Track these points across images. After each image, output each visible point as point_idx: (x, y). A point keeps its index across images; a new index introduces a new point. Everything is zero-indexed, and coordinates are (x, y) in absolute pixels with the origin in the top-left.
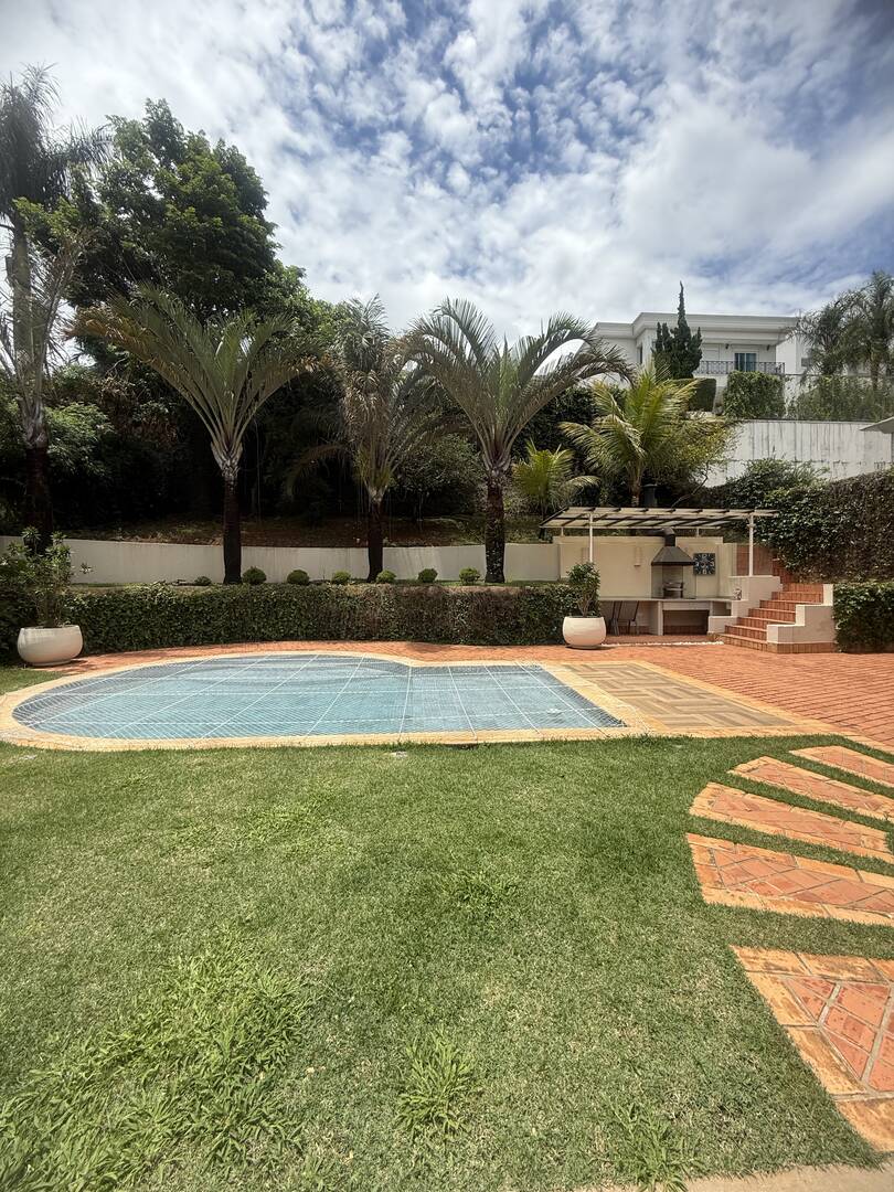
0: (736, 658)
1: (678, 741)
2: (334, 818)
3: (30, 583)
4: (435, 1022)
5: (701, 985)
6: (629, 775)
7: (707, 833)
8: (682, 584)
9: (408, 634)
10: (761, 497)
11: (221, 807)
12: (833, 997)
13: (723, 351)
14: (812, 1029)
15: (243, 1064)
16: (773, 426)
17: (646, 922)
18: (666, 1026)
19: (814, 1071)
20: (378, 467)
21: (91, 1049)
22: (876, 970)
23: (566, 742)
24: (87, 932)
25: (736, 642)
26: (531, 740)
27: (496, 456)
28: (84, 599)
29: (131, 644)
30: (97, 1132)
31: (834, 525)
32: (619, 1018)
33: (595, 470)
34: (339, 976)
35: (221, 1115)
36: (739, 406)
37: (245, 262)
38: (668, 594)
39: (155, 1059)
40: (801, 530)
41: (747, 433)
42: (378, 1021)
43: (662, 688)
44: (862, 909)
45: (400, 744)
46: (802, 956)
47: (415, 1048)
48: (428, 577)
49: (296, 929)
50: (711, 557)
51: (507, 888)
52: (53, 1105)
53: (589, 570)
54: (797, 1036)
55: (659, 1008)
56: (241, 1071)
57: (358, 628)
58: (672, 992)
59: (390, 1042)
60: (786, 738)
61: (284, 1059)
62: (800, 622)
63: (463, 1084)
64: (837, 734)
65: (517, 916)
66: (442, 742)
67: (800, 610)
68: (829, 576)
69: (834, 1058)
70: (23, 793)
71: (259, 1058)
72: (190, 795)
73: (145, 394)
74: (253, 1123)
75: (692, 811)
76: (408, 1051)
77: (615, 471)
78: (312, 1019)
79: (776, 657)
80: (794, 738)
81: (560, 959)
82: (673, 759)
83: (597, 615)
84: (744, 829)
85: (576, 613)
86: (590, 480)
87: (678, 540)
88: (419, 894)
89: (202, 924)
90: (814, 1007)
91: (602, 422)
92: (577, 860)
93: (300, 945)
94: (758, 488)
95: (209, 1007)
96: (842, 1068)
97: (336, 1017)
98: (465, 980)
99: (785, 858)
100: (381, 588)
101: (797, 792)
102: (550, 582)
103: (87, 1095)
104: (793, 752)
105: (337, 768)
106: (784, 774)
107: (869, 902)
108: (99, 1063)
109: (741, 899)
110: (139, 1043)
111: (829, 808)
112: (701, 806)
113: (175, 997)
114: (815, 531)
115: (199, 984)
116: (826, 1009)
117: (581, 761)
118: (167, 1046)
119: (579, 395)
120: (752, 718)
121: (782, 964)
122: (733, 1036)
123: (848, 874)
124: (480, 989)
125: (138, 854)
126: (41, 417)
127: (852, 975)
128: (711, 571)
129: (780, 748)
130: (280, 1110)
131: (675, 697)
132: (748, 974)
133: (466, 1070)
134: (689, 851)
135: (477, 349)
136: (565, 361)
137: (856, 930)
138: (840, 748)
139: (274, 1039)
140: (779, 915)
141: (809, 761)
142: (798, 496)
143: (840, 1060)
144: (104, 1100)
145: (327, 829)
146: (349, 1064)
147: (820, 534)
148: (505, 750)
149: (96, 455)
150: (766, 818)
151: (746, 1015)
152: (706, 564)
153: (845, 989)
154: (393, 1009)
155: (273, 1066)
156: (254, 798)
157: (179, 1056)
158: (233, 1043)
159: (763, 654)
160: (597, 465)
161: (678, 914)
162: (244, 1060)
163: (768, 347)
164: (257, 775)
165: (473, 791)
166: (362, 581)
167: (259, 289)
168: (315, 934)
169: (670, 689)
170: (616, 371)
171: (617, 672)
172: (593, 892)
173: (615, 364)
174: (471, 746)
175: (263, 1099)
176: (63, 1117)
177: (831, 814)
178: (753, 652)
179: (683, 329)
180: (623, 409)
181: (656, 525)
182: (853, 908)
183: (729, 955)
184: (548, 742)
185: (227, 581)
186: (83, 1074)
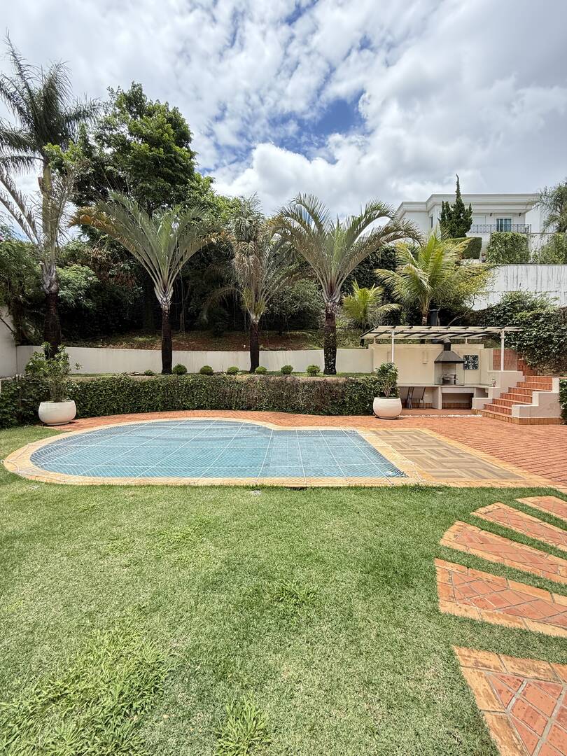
0: (490, 428)
1: (439, 489)
2: (207, 537)
3: (46, 375)
4: (248, 688)
5: (428, 674)
6: (403, 513)
7: (449, 559)
8: (455, 375)
9: (274, 407)
10: (511, 317)
11: (140, 526)
12: (520, 691)
13: (488, 217)
14: (501, 714)
15: (124, 709)
16: (522, 268)
17: (397, 625)
18: (399, 703)
19: (498, 747)
20: (256, 301)
21: (38, 690)
22: (555, 673)
23: (364, 488)
24: (48, 609)
25: (491, 415)
26: (341, 485)
27: (331, 292)
28: (78, 384)
29: (105, 411)
30: (32, 748)
31: (562, 337)
32: (368, 696)
33: (398, 300)
34: (192, 651)
35: (106, 744)
36: (498, 255)
37: (176, 175)
38: (445, 382)
39: (73, 701)
40: (539, 339)
41: (502, 274)
42: (212, 685)
43: (435, 448)
44: (551, 623)
45: (256, 486)
46: (503, 658)
47: (232, 707)
48: (287, 371)
49: (172, 616)
50: (475, 358)
51: (308, 594)
52: (9, 727)
53: (391, 367)
54: (489, 719)
55: (397, 690)
56: (123, 714)
57: (243, 402)
58: (408, 678)
59: (217, 701)
60: (515, 490)
61: (150, 707)
62: (535, 403)
63: (258, 736)
64: (552, 487)
65: (312, 615)
66: (284, 485)
67: (535, 395)
68: (558, 371)
69: (514, 738)
70: (27, 512)
71: (135, 706)
72: (122, 518)
73: (116, 258)
74: (124, 751)
75: (442, 542)
76: (228, 709)
77: (411, 300)
78: (172, 679)
79: (518, 427)
80: (521, 489)
81: (336, 648)
82: (435, 502)
83: (396, 396)
84: (475, 558)
85: (382, 395)
86: (395, 306)
87: (453, 346)
88: (252, 596)
89: (116, 608)
90: (506, 697)
91: (402, 269)
92: (359, 575)
93: (173, 627)
94: (509, 311)
95: (111, 667)
96: (519, 747)
97: (187, 679)
98: (272, 659)
99: (501, 580)
100: (257, 377)
101: (518, 530)
102: (366, 374)
103: (30, 722)
104: (519, 500)
105: (215, 501)
106: (509, 516)
107: (557, 618)
108: (41, 700)
109: (466, 610)
110: (66, 689)
111: (539, 544)
112: (449, 539)
113: (92, 658)
114: (549, 340)
115: (107, 650)
116: (514, 700)
117: (373, 502)
118: (82, 692)
119: (387, 251)
120: (494, 473)
121: (487, 663)
122: (445, 715)
123: (543, 595)
124: (280, 666)
125: (86, 557)
126: (54, 274)
127: (536, 675)
128: (475, 367)
129: (511, 496)
130: (142, 744)
131: (443, 456)
132: (462, 669)
133: (262, 726)
134: (434, 573)
135: (319, 225)
136: (376, 231)
137: (544, 640)
138: (553, 498)
139: (146, 692)
140: (490, 624)
141: (530, 507)
142: (537, 317)
143: (518, 740)
144: (40, 726)
145: (202, 545)
146: (189, 715)
147: (552, 342)
148: (324, 491)
149: (88, 295)
150: (491, 549)
151: (457, 699)
152: (471, 363)
153: (530, 685)
154: (223, 677)
155: (143, 713)
156: (160, 521)
157: (88, 700)
158: (121, 693)
159: (509, 425)
160: (399, 297)
161: (420, 620)
162: (126, 707)
163: (520, 214)
164: (165, 504)
165: (298, 521)
166: (246, 372)
167: (185, 191)
168: (183, 619)
169: (440, 449)
170: (410, 237)
171: (406, 436)
172: (365, 599)
173: (409, 233)
174: (302, 488)
175: (133, 735)
176: (14, 736)
177: (539, 549)
178: (501, 423)
179: (460, 205)
180: (417, 260)
181: (438, 336)
182: (545, 622)
183: (451, 653)
184: (352, 487)
185: (163, 372)
186: (30, 708)
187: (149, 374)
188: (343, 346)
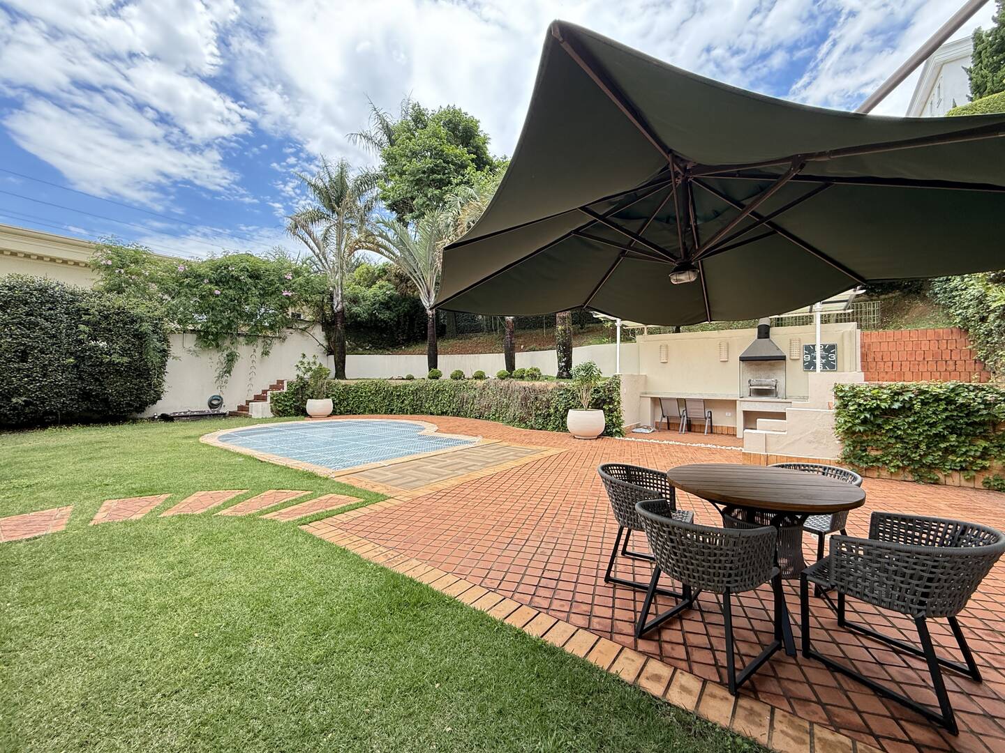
8: (775, 381)
50: (830, 349)
57: (476, 410)
128: (830, 366)
187: (410, 378)
188: (576, 346)
